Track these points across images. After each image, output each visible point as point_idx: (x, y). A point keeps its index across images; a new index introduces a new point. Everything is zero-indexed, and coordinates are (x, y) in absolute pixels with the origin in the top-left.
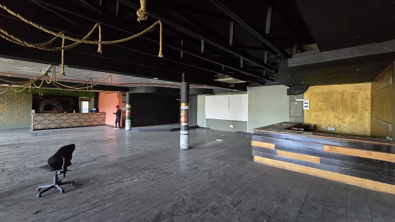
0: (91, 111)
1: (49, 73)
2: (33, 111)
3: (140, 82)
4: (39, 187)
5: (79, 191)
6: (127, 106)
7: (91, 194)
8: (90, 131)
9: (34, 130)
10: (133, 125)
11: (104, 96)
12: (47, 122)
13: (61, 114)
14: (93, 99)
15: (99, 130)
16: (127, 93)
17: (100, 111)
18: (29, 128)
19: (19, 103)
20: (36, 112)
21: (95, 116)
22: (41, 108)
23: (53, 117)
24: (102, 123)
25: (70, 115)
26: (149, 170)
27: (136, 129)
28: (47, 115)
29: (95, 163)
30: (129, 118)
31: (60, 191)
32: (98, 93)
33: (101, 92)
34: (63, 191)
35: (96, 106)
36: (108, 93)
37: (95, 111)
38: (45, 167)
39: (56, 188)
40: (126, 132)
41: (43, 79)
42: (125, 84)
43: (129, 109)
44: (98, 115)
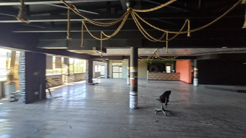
0: (171, 72)
1: (156, 53)
2: (148, 71)
3: (207, 51)
4: (156, 109)
5: (173, 117)
6: (195, 69)
7: (180, 123)
8: (172, 83)
9: (148, 80)
10: (199, 83)
11: (179, 62)
12: (153, 77)
13: (158, 73)
14: (173, 65)
15: (177, 84)
16: (195, 60)
17: (177, 72)
18: (146, 79)
19: (143, 67)
20: (149, 72)
21: (174, 75)
22: (150, 70)
23: (155, 75)
24: (178, 79)
25: (162, 73)
26: (221, 120)
27: (203, 86)
28: (152, 73)
29: (178, 103)
30: (196, 78)
31: (164, 114)
32: (176, 61)
33: (177, 60)
34: (166, 115)
35: (175, 69)
36: (182, 61)
37: (174, 72)
38: (158, 100)
39: (162, 112)
40: (195, 87)
41: (153, 56)
42: (195, 54)
43: (197, 71)
44: (176, 74)
